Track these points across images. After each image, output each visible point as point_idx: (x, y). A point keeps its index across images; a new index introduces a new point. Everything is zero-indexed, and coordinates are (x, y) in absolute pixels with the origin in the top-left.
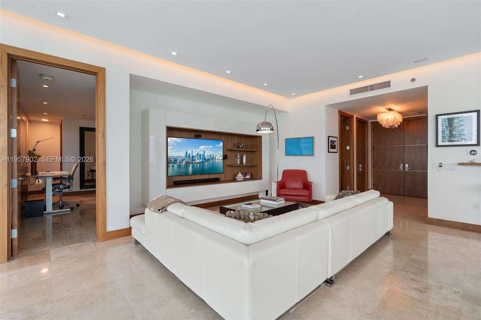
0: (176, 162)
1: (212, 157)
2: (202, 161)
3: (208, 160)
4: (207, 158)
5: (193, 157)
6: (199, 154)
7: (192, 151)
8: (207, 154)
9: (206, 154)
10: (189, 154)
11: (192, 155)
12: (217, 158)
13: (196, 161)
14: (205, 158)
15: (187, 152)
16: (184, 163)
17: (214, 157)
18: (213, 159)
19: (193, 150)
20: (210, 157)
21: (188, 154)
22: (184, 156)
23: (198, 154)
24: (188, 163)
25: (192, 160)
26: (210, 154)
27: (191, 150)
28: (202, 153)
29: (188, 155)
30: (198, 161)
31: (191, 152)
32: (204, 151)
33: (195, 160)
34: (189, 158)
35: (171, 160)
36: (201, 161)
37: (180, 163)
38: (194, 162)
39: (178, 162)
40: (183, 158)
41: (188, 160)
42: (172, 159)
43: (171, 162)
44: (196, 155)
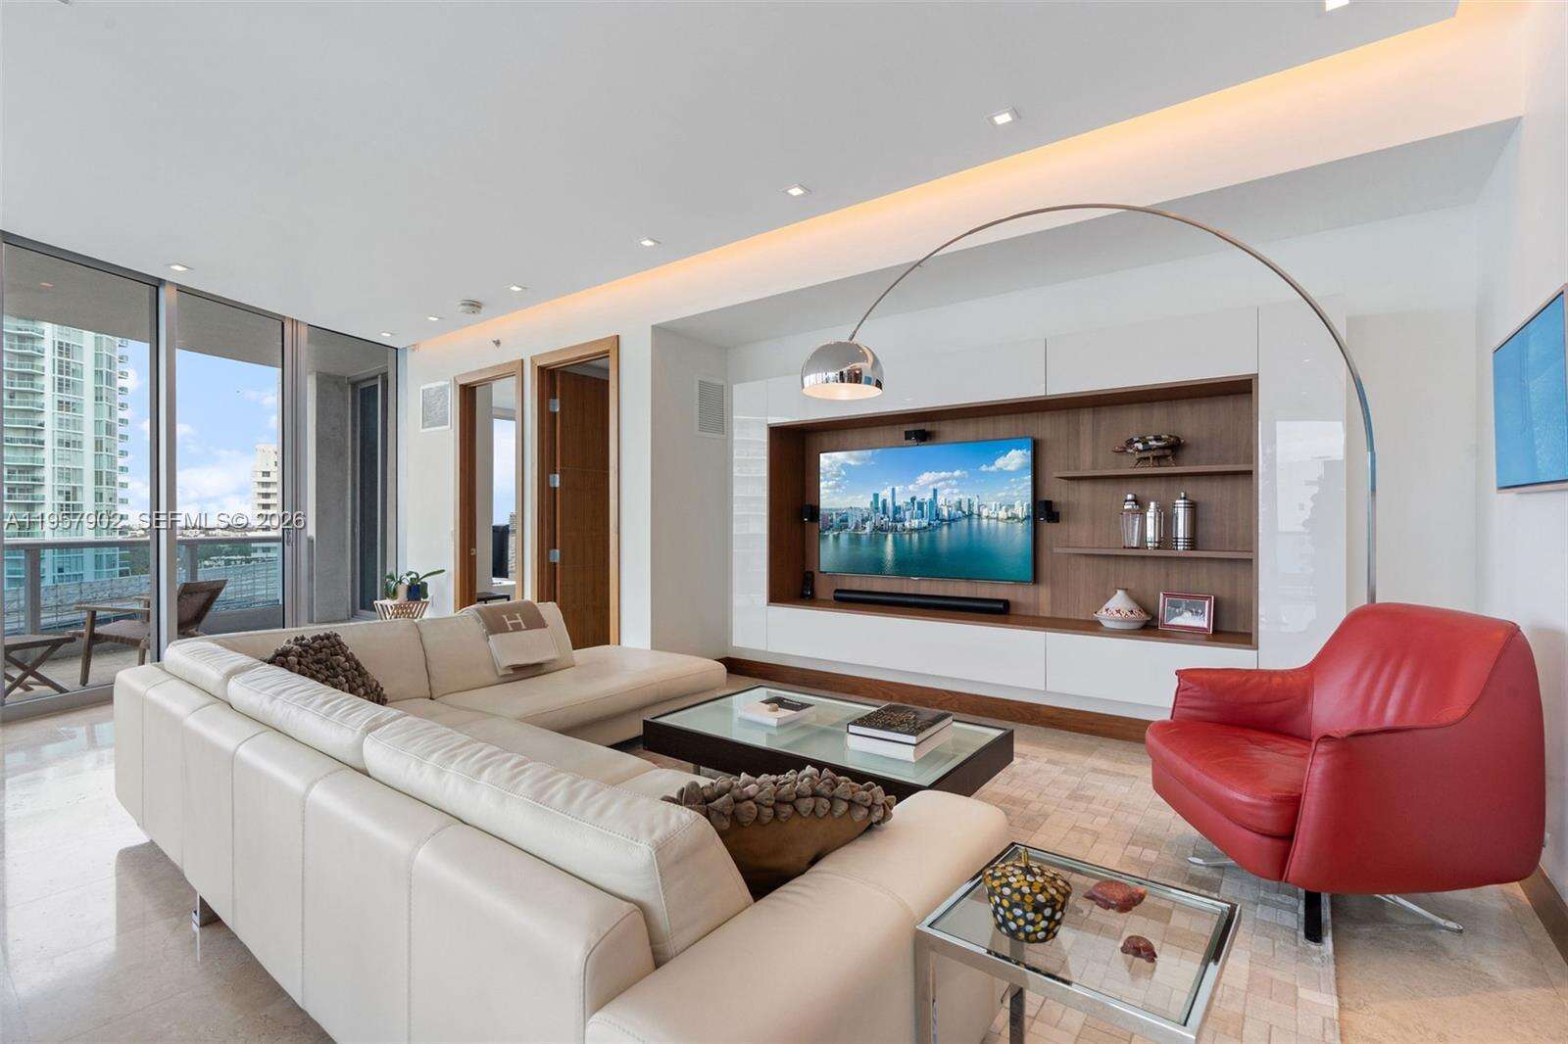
0: (846, 527)
1: (966, 510)
2: (929, 524)
3: (952, 520)
4: (945, 513)
5: (897, 510)
6: (918, 499)
7: (893, 489)
8: (949, 498)
9: (941, 500)
10: (884, 501)
11: (894, 504)
12: (985, 513)
13: (907, 524)
14: (937, 515)
15: (876, 496)
16: (868, 530)
17: (975, 510)
18: (970, 516)
19: (897, 488)
20: (960, 508)
21: (880, 500)
22: (869, 506)
23: (913, 499)
24: (881, 529)
25: (895, 520)
26: (956, 498)
27: (890, 489)
28: (928, 496)
29: (880, 505)
30: (915, 523)
31: (889, 494)
32: (935, 491)
33: (902, 520)
34: (884, 513)
35: (831, 520)
36: (925, 523)
37: (856, 528)
38: (899, 525)
39: (851, 524)
40: (866, 515)
41: (882, 519)
42: (834, 517)
43: (831, 526)
44: (908, 503)
